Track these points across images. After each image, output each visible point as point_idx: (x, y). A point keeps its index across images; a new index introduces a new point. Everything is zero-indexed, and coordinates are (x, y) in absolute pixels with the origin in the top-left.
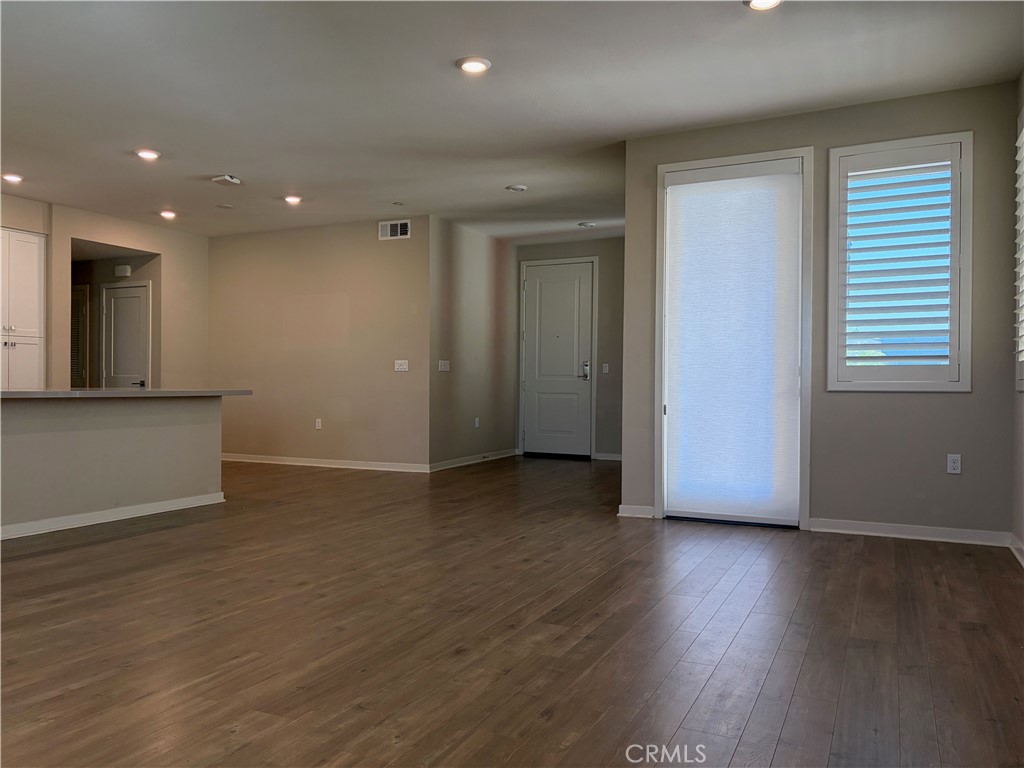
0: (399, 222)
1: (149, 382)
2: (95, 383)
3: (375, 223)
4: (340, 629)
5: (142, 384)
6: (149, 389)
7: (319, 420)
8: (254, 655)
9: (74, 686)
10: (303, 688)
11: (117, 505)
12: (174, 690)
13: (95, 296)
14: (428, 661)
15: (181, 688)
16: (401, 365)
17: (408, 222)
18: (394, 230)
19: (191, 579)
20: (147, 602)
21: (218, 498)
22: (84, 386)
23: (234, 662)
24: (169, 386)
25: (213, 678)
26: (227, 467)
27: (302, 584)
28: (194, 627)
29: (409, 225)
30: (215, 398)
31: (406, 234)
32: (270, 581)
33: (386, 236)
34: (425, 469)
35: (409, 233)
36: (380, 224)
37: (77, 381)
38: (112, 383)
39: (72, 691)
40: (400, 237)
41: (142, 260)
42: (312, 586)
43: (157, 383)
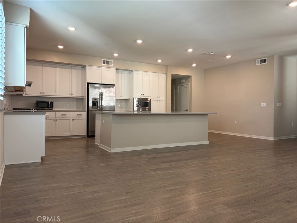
0: (263, 59)
1: (189, 110)
2: (176, 111)
3: (254, 60)
4: (246, 186)
5: (187, 110)
6: (189, 112)
7: (236, 122)
8: (220, 189)
9: (176, 187)
10: (236, 201)
11: (182, 142)
12: (200, 193)
13: (176, 88)
14: (277, 202)
15: (202, 193)
16: (263, 105)
17: (267, 58)
18: (261, 62)
19: (202, 164)
20: (191, 169)
21: (207, 142)
22: (174, 111)
23: (215, 189)
24: (194, 112)
25: (210, 193)
26: (210, 134)
27: (233, 170)
28: (204, 178)
29: (267, 59)
30: (207, 115)
31: (266, 62)
32: (223, 168)
33: (259, 64)
34: (272, 139)
35: (267, 62)
36: (256, 60)
37: (172, 110)
38: (180, 110)
39: (176, 188)
40: (263, 63)
41: (187, 78)
42: (236, 172)
43: (191, 111)
